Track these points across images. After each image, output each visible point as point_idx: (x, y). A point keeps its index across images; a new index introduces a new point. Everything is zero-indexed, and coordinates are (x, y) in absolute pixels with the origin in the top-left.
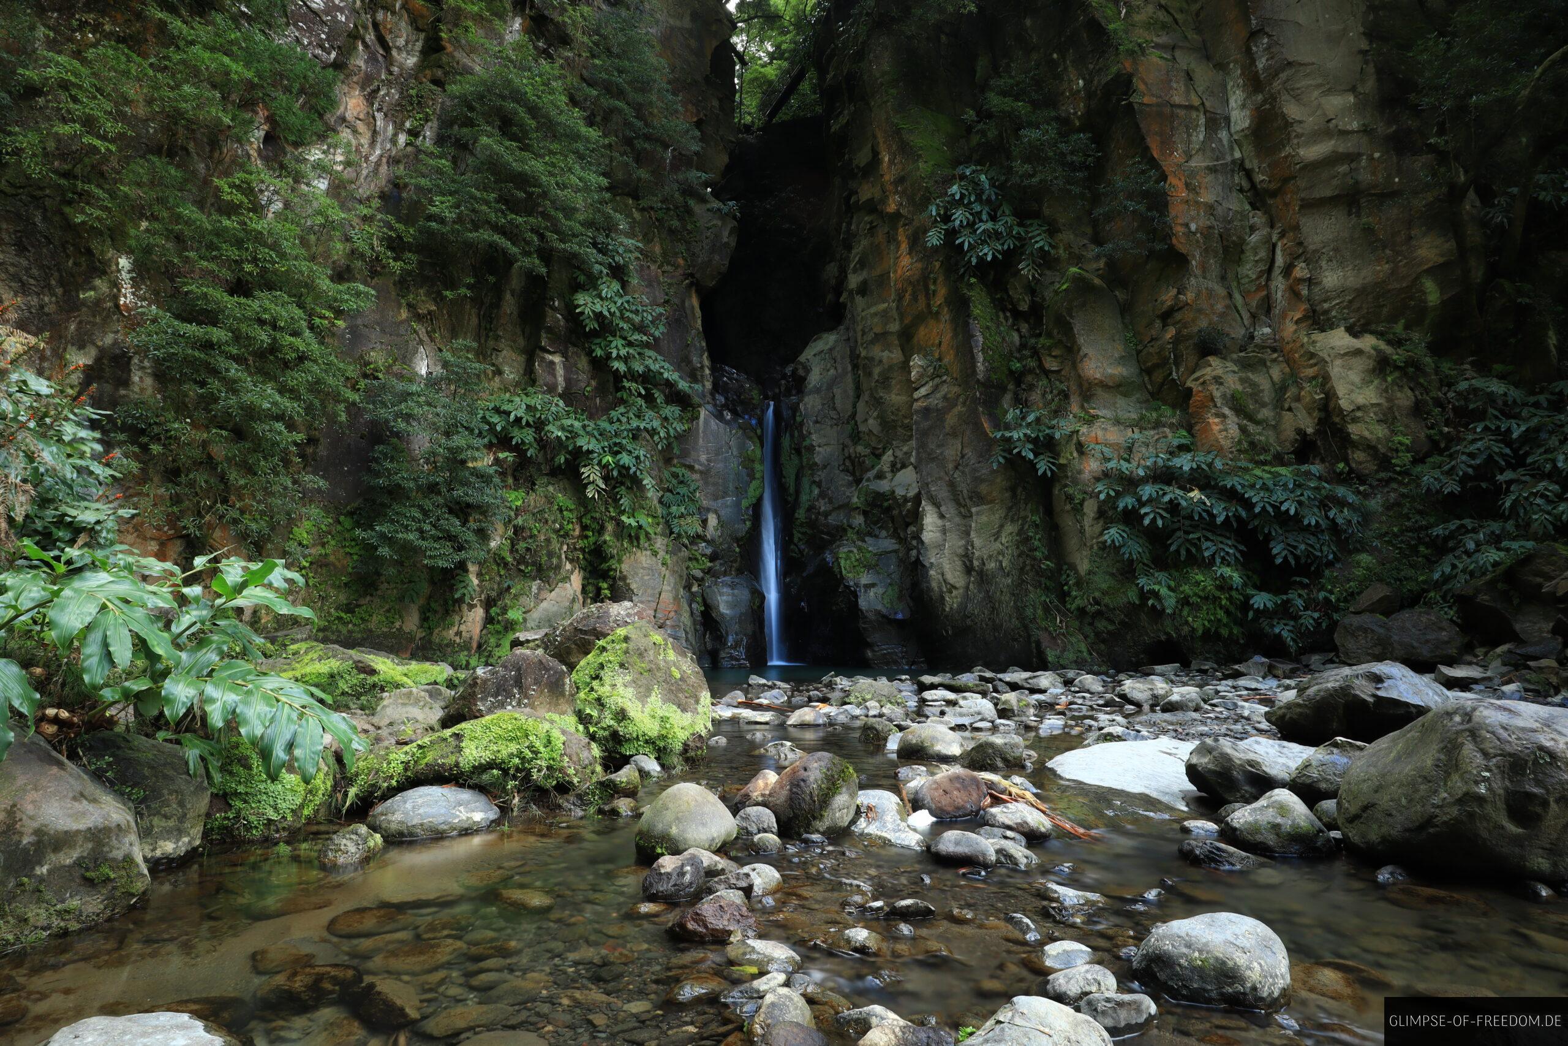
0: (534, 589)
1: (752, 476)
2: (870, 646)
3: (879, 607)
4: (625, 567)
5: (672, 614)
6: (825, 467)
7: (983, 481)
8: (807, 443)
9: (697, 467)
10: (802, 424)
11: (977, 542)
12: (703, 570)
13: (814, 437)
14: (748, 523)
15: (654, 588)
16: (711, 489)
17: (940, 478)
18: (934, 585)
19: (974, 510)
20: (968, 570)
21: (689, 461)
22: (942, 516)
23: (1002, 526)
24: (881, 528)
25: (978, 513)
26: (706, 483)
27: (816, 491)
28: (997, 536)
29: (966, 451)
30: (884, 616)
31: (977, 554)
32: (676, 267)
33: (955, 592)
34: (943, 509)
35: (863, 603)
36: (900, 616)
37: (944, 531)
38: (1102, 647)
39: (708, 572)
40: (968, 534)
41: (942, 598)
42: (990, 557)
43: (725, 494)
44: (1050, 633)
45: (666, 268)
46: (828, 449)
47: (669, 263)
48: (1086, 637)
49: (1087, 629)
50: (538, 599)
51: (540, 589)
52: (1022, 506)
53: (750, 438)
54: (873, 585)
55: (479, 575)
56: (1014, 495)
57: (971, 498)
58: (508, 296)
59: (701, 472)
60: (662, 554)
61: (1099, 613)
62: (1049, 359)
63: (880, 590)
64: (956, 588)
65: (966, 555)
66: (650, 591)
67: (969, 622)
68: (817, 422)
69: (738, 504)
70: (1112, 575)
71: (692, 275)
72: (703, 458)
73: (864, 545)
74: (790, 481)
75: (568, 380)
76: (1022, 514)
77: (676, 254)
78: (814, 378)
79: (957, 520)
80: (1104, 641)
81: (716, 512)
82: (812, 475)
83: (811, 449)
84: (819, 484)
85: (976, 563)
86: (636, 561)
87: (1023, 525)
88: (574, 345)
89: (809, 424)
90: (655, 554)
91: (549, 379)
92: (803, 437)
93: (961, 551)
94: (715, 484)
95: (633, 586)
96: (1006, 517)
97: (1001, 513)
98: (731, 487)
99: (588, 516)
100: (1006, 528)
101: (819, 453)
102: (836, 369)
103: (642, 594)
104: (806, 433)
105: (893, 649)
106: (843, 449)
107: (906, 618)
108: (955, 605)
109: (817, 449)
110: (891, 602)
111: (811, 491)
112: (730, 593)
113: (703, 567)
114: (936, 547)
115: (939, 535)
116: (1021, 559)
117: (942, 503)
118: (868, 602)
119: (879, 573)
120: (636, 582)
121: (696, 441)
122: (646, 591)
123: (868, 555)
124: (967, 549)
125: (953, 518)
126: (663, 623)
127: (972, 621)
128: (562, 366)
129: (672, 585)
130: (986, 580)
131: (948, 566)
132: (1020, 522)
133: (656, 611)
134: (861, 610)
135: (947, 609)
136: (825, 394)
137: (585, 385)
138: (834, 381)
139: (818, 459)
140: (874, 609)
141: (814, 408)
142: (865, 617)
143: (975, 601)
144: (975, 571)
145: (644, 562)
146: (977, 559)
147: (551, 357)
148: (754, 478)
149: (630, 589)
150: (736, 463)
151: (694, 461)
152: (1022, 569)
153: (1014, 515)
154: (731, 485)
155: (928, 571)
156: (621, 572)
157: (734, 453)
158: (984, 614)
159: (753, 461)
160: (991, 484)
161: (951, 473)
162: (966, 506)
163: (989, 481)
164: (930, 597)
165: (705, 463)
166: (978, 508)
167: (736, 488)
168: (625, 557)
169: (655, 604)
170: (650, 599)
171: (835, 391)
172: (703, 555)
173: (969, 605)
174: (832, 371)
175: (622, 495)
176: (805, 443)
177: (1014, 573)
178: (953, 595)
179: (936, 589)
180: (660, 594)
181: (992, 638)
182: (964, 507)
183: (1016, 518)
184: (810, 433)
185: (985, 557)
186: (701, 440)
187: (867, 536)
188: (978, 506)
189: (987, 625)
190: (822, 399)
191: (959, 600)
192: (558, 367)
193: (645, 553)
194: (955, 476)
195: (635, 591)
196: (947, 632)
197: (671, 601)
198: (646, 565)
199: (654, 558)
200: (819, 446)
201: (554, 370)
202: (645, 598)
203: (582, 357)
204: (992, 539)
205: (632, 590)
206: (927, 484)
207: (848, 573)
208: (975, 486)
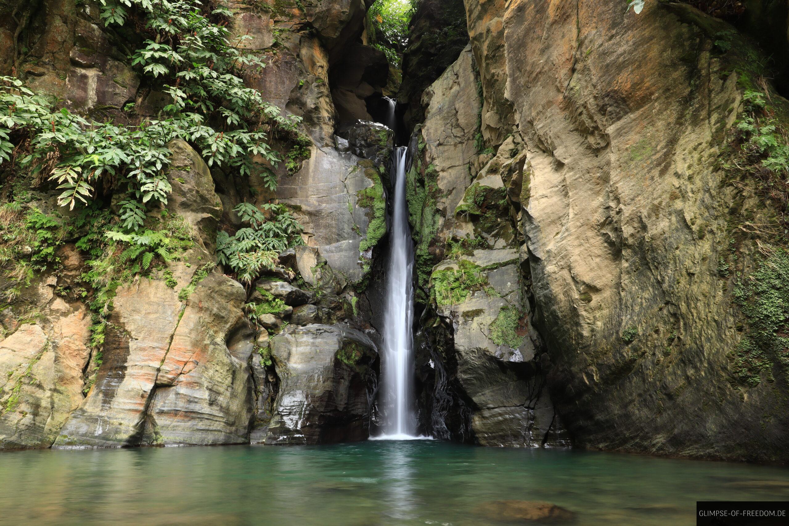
1: (371, 216)
2: (477, 409)
3: (485, 345)
5: (190, 366)
6: (450, 192)
7: (620, 67)
8: (430, 169)
9: (304, 207)
10: (424, 151)
11: (625, 187)
12: (277, 315)
13: (436, 162)
14: (366, 268)
15: (162, 330)
16: (323, 232)
17: (550, 103)
18: (556, 289)
19: (611, 130)
20: (616, 248)
21: (295, 202)
22: (559, 166)
23: (672, 142)
25: (619, 133)
26: (317, 226)
27: (440, 221)
28: (665, 164)
29: (586, 31)
30: (492, 359)
31: (627, 211)
32: (292, 16)
33: (596, 299)
34: (559, 153)
35: (461, 341)
36: (517, 358)
37: (564, 190)
39: (288, 317)
40: (605, 179)
41: (574, 312)
42: (656, 210)
43: (340, 237)
45: (279, 17)
46: (453, 172)
47: (282, 13)
52: (715, 82)
53: (369, 176)
54: (477, 313)
57: (602, 110)
58: (58, 22)
59: (310, 214)
60: (182, 284)
63: (486, 319)
64: (595, 290)
65: (608, 222)
66: (156, 335)
67: (627, 352)
68: (440, 144)
69: (355, 247)
71: (309, 25)
72: (313, 200)
73: (470, 259)
74: (416, 219)
75: (101, 94)
77: (290, 5)
78: (437, 102)
79: (586, 162)
81: (317, 253)
82: (435, 203)
83: (433, 176)
84: (443, 213)
85: (627, 230)
86: (138, 293)
87: (722, 121)
88: (115, 58)
89: (432, 150)
90: (172, 285)
91: (78, 93)
92: (426, 165)
93: (599, 217)
94: (327, 226)
96: (680, 121)
98: (347, 229)
99: (85, 239)
100: (682, 142)
101: (443, 178)
102: (459, 84)
103: (144, 339)
104: (428, 159)
105: (512, 413)
106: (470, 169)
107: (527, 360)
108: (599, 324)
109: (441, 174)
110: (504, 336)
111: (434, 222)
112: (313, 343)
113: (277, 311)
114: (553, 222)
115: (555, 199)
116: (728, 190)
117: (557, 142)
118: (469, 337)
119: (488, 295)
120: (134, 321)
121: (305, 182)
122: (150, 334)
123: (474, 272)
124: (608, 208)
125: (576, 162)
126: (173, 380)
127: (635, 350)
128: (96, 79)
129: (192, 325)
130: (654, 259)
131: (577, 251)
132: (714, 117)
133: (163, 361)
134: (458, 352)
135: (586, 333)
136: (448, 112)
137: (125, 100)
138: (456, 96)
139: (442, 185)
140: (479, 350)
141: (436, 130)
142: (466, 362)
143: (637, 309)
144: (629, 247)
145: (152, 296)
146: (630, 221)
147: (83, 71)
148: (374, 218)
149: (125, 330)
150: (352, 202)
151: (301, 201)
152: (733, 212)
153: (697, 110)
154: (346, 226)
155: (543, 268)
156: (110, 308)
157: (350, 192)
158: (657, 332)
159: (372, 199)
160: (639, 67)
161: (566, 84)
162: (596, 128)
163: (632, 63)
164: (553, 314)
165: (316, 203)
166: (619, 124)
167: (353, 229)
168: (120, 288)
169: (164, 352)
170: (155, 344)
171: (457, 106)
172: (277, 296)
173: (625, 319)
174: (456, 88)
175: (125, 208)
176: (427, 171)
177: (714, 227)
178: (593, 304)
179: (561, 297)
180: (172, 337)
181: (682, 382)
182: (592, 133)
183: (703, 114)
184: (433, 159)
185: (645, 212)
186: (311, 180)
187: (475, 247)
188: (619, 119)
189: (666, 354)
190: (445, 119)
191: (606, 312)
192: (90, 81)
193: (154, 283)
194: (572, 84)
195: (133, 334)
196: (590, 377)
197: (189, 348)
198: (155, 300)
199: (169, 291)
200: (443, 170)
201: (86, 84)
202: (147, 344)
203: (126, 71)
204: (656, 172)
205: (129, 333)
206: (531, 123)
207: (444, 298)
208: (609, 84)
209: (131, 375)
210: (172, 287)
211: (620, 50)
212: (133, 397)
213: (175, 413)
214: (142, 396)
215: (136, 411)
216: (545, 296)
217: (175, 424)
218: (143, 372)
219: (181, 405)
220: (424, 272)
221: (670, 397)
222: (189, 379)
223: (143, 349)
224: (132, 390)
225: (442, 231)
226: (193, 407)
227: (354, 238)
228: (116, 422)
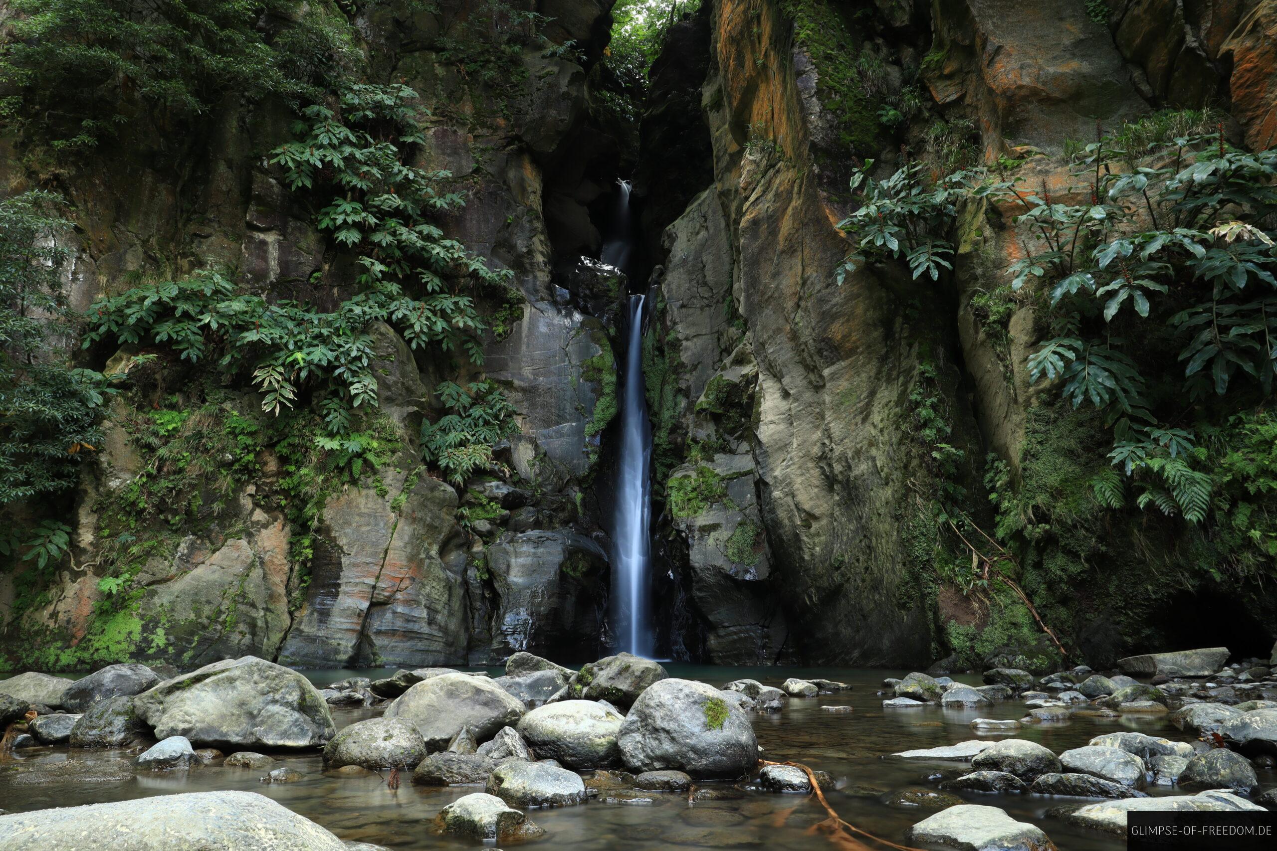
0: (183, 548)
1: (599, 392)
2: (712, 627)
3: (720, 562)
4: (328, 514)
5: (406, 583)
6: (695, 367)
7: (834, 317)
8: (670, 337)
9: (517, 383)
10: (664, 312)
11: (836, 428)
12: (492, 521)
13: (679, 327)
14: (593, 458)
15: (375, 544)
16: (539, 413)
17: (779, 330)
18: (782, 514)
19: (826, 372)
20: (830, 482)
21: (505, 376)
22: (786, 395)
23: (872, 394)
24: (740, 438)
25: (833, 376)
26: (533, 405)
27: (683, 403)
28: (865, 414)
29: (809, 271)
30: (727, 577)
31: (838, 450)
32: (495, 129)
33: (815, 526)
34: (786, 380)
35: (696, 558)
36: (751, 576)
37: (790, 420)
38: (1063, 612)
39: (504, 522)
40: (821, 416)
41: (797, 537)
42: (858, 453)
43: (561, 419)
44: (959, 590)
45: (480, 131)
46: (699, 342)
47: (483, 125)
48: (1030, 595)
49: (1031, 576)
50: (188, 563)
51: (192, 547)
53: (597, 341)
54: (714, 527)
55: (98, 529)
56: (888, 335)
57: (820, 352)
58: (222, 168)
59: (524, 390)
60: (393, 493)
61: (1049, 540)
62: (941, 85)
63: (723, 534)
64: (815, 518)
65: (823, 457)
66: (369, 549)
67: (837, 577)
68: (683, 306)
69: (580, 432)
70: (1070, 454)
71: (518, 138)
72: (527, 371)
73: (710, 465)
74: (654, 395)
75: (284, 264)
76: (905, 364)
77: (494, 114)
78: (681, 249)
79: (808, 396)
80: (1064, 601)
81: (533, 442)
82: (676, 381)
83: (676, 345)
84: (686, 393)
85: (838, 468)
86: (349, 503)
87: (905, 384)
88: (297, 218)
89: (674, 311)
90: (383, 494)
91: (257, 263)
92: (666, 330)
93: (816, 450)
94: (545, 406)
95: (342, 542)
96: (878, 377)
97: (871, 369)
98: (569, 409)
99: (284, 443)
100: (879, 396)
101: (687, 349)
102: (707, 229)
103: (357, 554)
104: (669, 323)
105: (747, 631)
106: (719, 339)
107: (761, 578)
108: (818, 549)
109: (684, 343)
110: (740, 553)
111: (676, 405)
112: (535, 553)
113: (492, 516)
114: (780, 449)
115: (782, 426)
116: (903, 448)
117: (785, 370)
118: (705, 554)
119: (726, 508)
120: (346, 535)
121: (517, 349)
122: (363, 549)
123: (713, 481)
124: (824, 444)
125: (800, 393)
126: (389, 597)
127: (843, 575)
128: (276, 246)
129: (406, 538)
130: (857, 496)
131: (799, 480)
132: (901, 379)
133: (378, 578)
134: (693, 568)
135: (807, 557)
136: (693, 266)
137: (311, 269)
138: (703, 246)
139: (685, 357)
140: (714, 567)
141: (679, 286)
142: (701, 580)
143: (845, 538)
144: (840, 482)
145: (362, 506)
146: (839, 460)
147: (262, 236)
148: (602, 394)
149: (337, 545)
150: (575, 375)
151: (513, 375)
152: (906, 467)
153: (890, 370)
154: (568, 405)
155: (771, 493)
156: (321, 520)
157: (573, 362)
158: (858, 560)
159: (600, 371)
160: (848, 321)
161: (792, 316)
162: (815, 367)
163: (844, 315)
164: (779, 537)
165: (531, 377)
166: (833, 368)
167: (577, 409)
168: (329, 498)
169: (378, 568)
170: (369, 560)
171: (704, 259)
172: (492, 499)
173: (836, 546)
174: (703, 234)
175: (329, 409)
176: (669, 338)
177: (894, 477)
178: (813, 530)
179: (786, 522)
180: (386, 552)
181: (872, 605)
182: (813, 371)
183: (895, 373)
184: (675, 323)
185: (850, 454)
186: (524, 347)
187: (717, 451)
188: (833, 364)
189: (863, 581)
190: (690, 273)
191: (823, 538)
192: (271, 248)
193: (364, 492)
194: (797, 320)
195: (345, 548)
196: (810, 598)
197: (405, 563)
198: (366, 511)
199: (380, 500)
200: (687, 339)
201: (266, 252)
202: (361, 559)
203: (310, 233)
204: (859, 419)
205: (341, 548)
206: (763, 344)
207: (680, 510)
208: (825, 330)
209: (346, 593)
210: (383, 497)
211: (835, 300)
212: (348, 617)
213: (393, 633)
214: (359, 615)
215: (353, 630)
216: (772, 520)
217: (392, 644)
218: (357, 589)
219: (399, 624)
220: (662, 464)
221: (864, 617)
222: (406, 597)
223: (356, 565)
224: (348, 608)
225: (685, 415)
226: (410, 626)
227: (578, 420)
228: (334, 642)
